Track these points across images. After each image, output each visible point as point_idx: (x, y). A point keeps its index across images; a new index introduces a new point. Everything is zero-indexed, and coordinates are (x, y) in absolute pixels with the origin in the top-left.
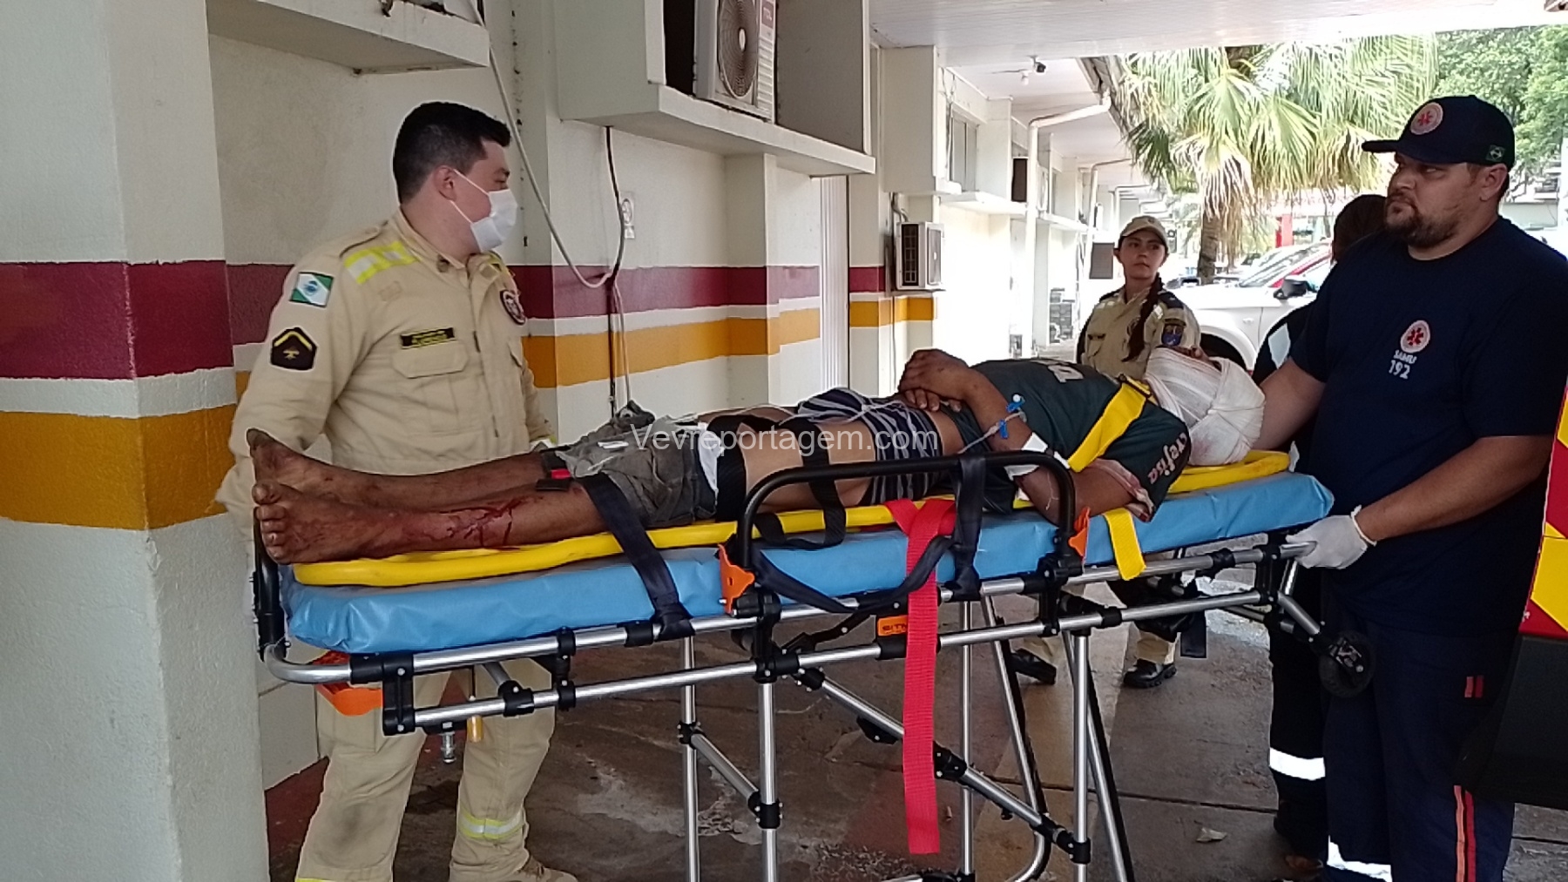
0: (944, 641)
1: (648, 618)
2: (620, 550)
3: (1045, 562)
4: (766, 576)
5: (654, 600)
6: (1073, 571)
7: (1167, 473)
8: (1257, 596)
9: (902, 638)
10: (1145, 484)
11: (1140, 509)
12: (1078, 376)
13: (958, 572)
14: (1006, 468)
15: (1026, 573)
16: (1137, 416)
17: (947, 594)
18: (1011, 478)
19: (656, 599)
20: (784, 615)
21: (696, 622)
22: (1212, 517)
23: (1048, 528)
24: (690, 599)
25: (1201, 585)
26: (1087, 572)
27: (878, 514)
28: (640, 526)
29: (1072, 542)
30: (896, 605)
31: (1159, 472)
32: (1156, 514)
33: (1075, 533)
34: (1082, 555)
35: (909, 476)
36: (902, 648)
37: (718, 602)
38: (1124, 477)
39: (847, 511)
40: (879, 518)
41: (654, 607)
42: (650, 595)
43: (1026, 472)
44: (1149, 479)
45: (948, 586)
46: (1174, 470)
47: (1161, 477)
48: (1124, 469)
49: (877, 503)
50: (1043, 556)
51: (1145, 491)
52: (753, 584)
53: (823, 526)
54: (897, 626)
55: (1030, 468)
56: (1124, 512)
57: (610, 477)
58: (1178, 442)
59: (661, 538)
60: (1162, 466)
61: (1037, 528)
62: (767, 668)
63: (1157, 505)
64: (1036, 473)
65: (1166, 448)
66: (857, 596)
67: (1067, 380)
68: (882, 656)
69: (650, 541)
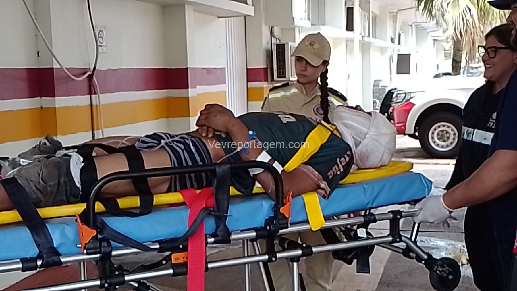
0: (210, 266)
1: (36, 256)
2: (21, 219)
3: (268, 221)
4: (105, 232)
5: (38, 246)
6: (283, 226)
7: (339, 173)
8: (391, 238)
9: (185, 264)
10: (326, 178)
11: (323, 192)
12: (293, 119)
13: (218, 227)
14: (250, 170)
15: (257, 228)
16: (325, 142)
17: (212, 240)
18: (252, 175)
19: (39, 245)
20: (114, 253)
21: (63, 257)
22: (363, 196)
23: (270, 203)
24: (61, 244)
25: (360, 233)
26: (290, 227)
27: (176, 197)
28: (33, 206)
29: (282, 210)
30: (181, 246)
31: (334, 172)
32: (332, 195)
33: (283, 205)
34: (287, 216)
35: (193, 175)
36: (185, 270)
37: (77, 247)
38: (314, 175)
39: (154, 196)
40: (176, 199)
41: (39, 249)
42: (36, 243)
43: (259, 172)
44: (328, 176)
45: (212, 235)
46: (343, 172)
47: (335, 175)
48: (314, 170)
49: (176, 191)
50: (267, 218)
51: (326, 183)
52: (96, 236)
53: (138, 204)
54: (184, 257)
55: (261, 170)
56: (314, 194)
57: (18, 180)
58: (346, 156)
59: (45, 212)
60: (335, 169)
61: (264, 203)
62: (106, 282)
63: (332, 190)
64: (264, 173)
65: (338, 159)
66: (159, 242)
67: (288, 122)
68: (174, 275)
69: (38, 214)
